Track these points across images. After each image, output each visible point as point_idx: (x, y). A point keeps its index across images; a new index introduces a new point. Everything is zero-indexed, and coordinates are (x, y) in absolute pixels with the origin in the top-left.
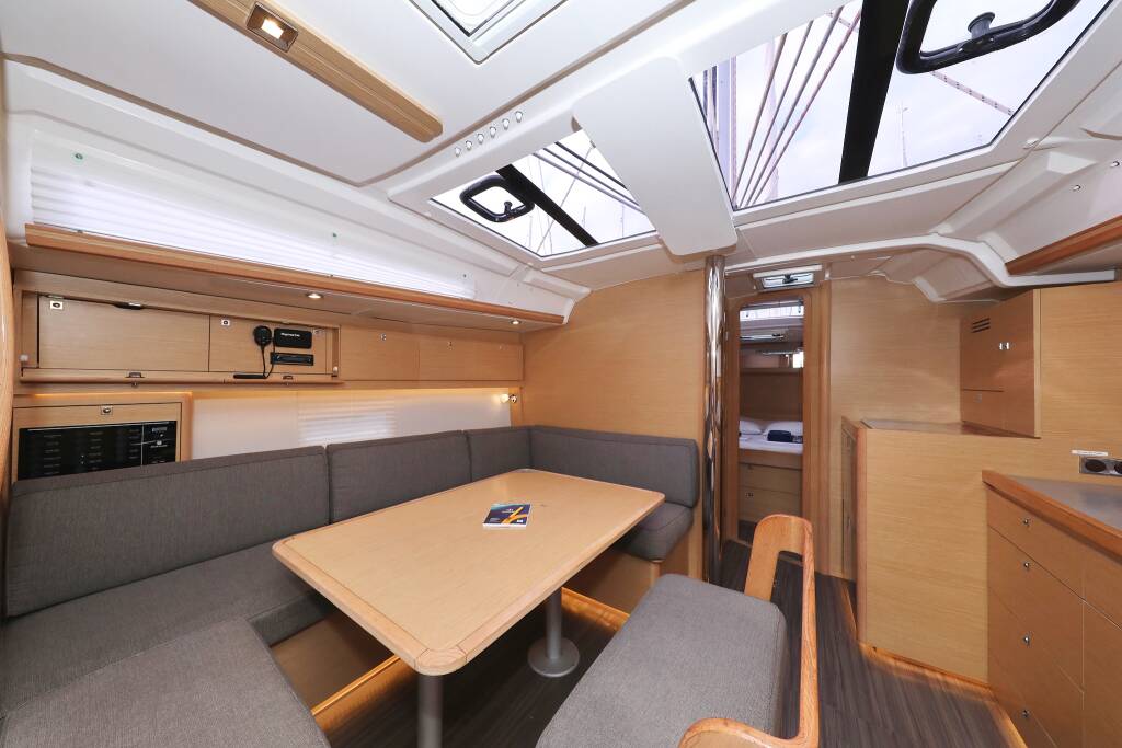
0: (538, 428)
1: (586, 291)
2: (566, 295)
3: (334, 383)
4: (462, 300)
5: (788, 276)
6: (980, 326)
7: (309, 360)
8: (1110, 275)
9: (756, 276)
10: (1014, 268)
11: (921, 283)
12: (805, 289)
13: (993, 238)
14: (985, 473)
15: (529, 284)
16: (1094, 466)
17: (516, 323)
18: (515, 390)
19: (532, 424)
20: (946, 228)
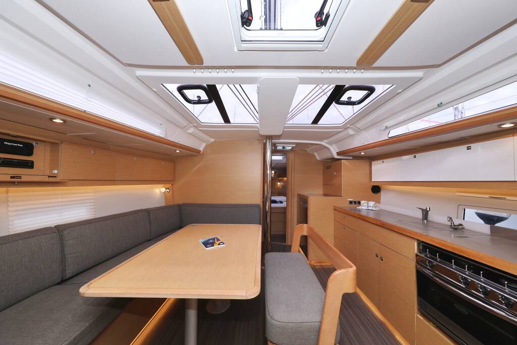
0: (185, 205)
1: (212, 140)
2: (203, 141)
3: (52, 182)
4: (159, 137)
5: (284, 147)
6: (328, 167)
7: (30, 165)
8: (351, 158)
9: (277, 145)
10: (338, 154)
11: (316, 154)
12: (288, 151)
13: (334, 145)
14: (334, 206)
15: (190, 134)
16: (351, 202)
17: (178, 151)
18: (168, 186)
19: (181, 203)
20: (326, 141)
